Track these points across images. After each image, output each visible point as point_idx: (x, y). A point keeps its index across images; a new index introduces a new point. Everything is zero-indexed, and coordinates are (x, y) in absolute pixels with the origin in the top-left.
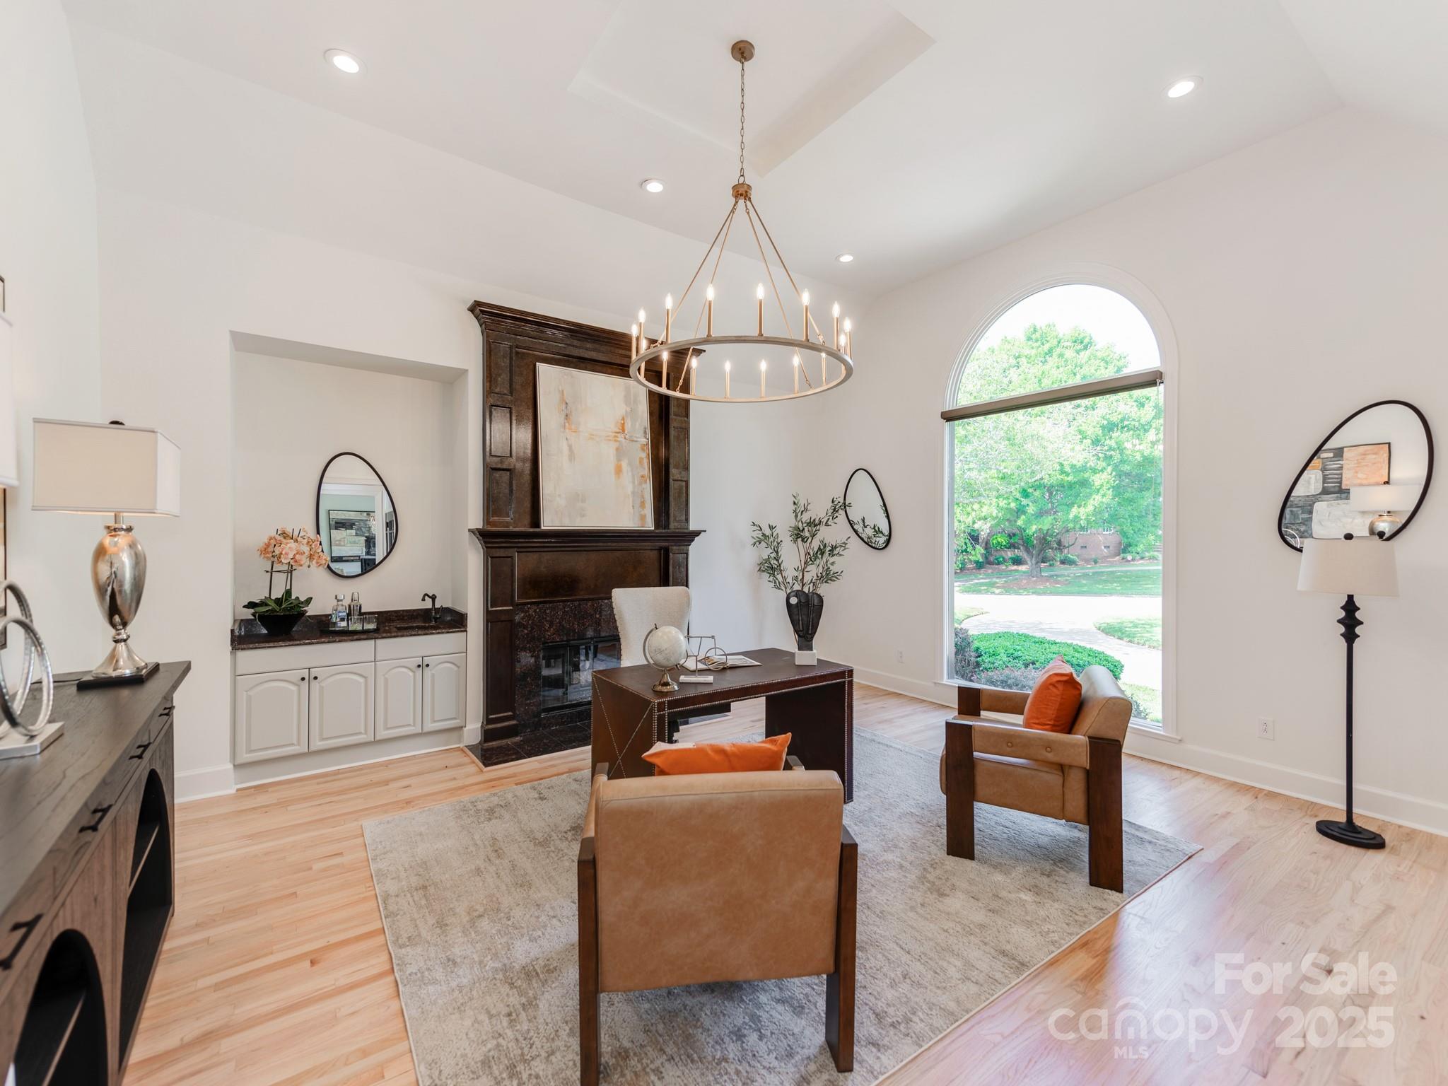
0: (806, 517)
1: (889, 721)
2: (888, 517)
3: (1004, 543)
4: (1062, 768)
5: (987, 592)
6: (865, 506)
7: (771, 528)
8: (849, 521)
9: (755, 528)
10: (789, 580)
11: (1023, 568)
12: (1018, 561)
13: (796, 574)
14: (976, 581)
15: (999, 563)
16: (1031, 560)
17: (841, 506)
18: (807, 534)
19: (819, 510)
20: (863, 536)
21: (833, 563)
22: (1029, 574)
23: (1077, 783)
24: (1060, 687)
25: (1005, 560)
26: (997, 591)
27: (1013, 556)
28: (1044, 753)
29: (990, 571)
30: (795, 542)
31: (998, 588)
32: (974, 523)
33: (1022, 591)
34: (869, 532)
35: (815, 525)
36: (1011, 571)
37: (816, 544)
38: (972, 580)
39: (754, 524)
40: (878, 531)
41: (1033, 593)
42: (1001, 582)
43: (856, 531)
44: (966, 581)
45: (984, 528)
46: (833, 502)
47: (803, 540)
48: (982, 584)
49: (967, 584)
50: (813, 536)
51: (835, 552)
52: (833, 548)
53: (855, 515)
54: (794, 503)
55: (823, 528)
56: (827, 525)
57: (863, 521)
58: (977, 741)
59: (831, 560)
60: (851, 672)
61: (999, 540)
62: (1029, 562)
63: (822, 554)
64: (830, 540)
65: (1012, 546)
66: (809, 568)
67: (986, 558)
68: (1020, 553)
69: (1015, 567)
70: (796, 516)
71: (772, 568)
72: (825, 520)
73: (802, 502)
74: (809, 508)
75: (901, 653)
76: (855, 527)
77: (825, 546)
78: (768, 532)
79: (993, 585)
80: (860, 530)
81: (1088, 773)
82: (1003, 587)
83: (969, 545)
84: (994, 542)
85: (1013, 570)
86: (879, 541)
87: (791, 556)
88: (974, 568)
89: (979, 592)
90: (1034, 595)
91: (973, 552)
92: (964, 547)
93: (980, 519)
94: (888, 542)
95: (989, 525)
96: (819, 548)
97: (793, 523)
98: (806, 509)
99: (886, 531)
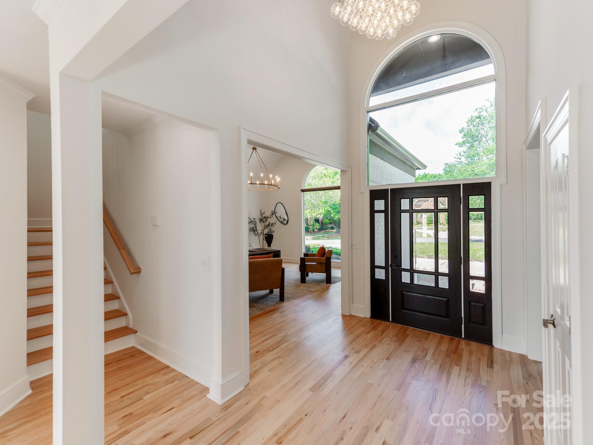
0: (264, 216)
1: (289, 267)
2: (287, 215)
3: (328, 222)
4: (321, 263)
5: (321, 239)
6: (281, 212)
7: (254, 219)
8: (276, 217)
9: (249, 219)
10: (259, 233)
11: (334, 231)
12: (332, 228)
13: (261, 231)
14: (318, 235)
15: (326, 229)
16: (336, 227)
17: (274, 213)
18: (264, 220)
19: (268, 214)
20: (280, 221)
21: (272, 228)
22: (336, 233)
23: (324, 265)
24: (322, 249)
25: (328, 228)
26: (325, 239)
27: (331, 227)
28: (318, 261)
29: (323, 232)
30: (260, 222)
31: (326, 237)
32: (317, 215)
33: (333, 238)
34: (282, 220)
35: (267, 218)
36: (330, 232)
37: (267, 223)
38: (317, 235)
39: (249, 218)
40: (284, 220)
41: (337, 239)
42: (326, 235)
43: (278, 219)
44: (315, 235)
45: (320, 217)
46: (272, 212)
47: (263, 222)
48: (320, 236)
49: (315, 237)
50: (266, 221)
51: (273, 225)
52: (272, 224)
53: (278, 215)
54: (261, 212)
55: (269, 219)
56: (270, 218)
57: (280, 217)
58: (306, 261)
59: (271, 227)
60: (280, 251)
61: (326, 221)
62: (336, 228)
63: (269, 226)
64: (271, 222)
65: (331, 223)
66: (265, 230)
67: (322, 227)
68: (333, 225)
69: (332, 230)
70: (261, 215)
71: (254, 230)
72: (270, 217)
73: (263, 211)
74: (265, 213)
75: (291, 252)
76: (278, 218)
77: (270, 224)
78: (253, 220)
79: (324, 237)
80: (279, 219)
81: (325, 264)
82: (327, 237)
83: (314, 223)
84: (325, 221)
85: (331, 231)
86: (285, 222)
87: (260, 227)
88: (318, 231)
89: (319, 239)
90: (337, 240)
91: (316, 225)
92: (313, 224)
93: (319, 214)
94: (287, 222)
95: (322, 216)
96: (268, 224)
97: (260, 217)
98: (264, 214)
99: (287, 219)
